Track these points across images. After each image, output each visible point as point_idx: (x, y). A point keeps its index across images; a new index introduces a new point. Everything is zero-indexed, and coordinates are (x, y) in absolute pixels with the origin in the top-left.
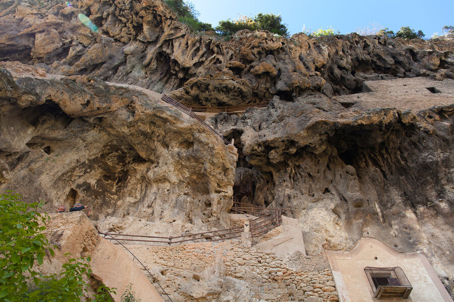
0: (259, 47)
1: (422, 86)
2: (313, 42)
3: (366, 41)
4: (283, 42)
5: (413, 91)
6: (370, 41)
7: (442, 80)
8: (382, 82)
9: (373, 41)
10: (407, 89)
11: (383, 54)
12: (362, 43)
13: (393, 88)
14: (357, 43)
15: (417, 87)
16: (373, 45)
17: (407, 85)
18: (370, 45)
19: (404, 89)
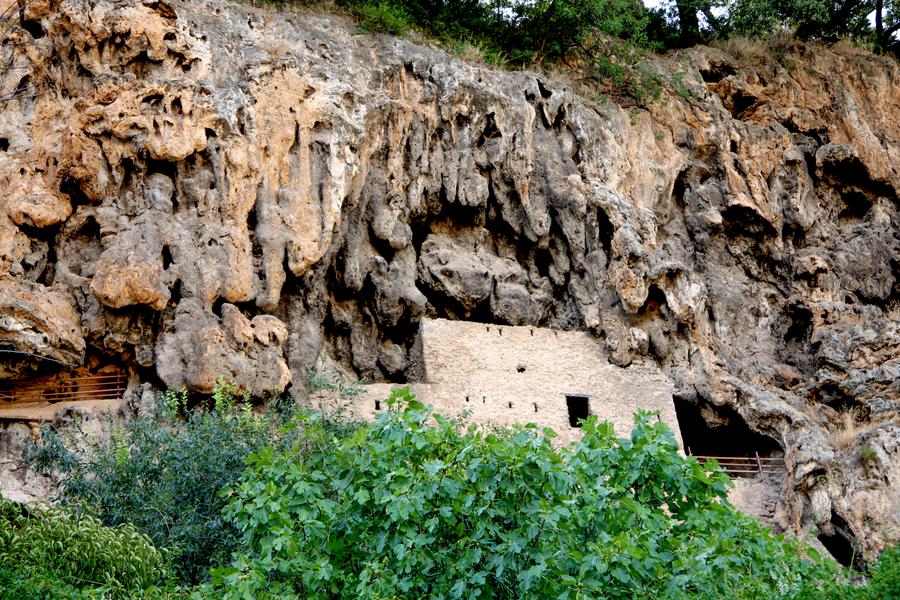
0: (128, 140)
1: (563, 382)
2: (313, 121)
3: (493, 114)
4: (213, 128)
5: (528, 405)
6: (508, 116)
7: (625, 367)
8: (471, 337)
9: (517, 114)
10: (518, 389)
11: (527, 188)
12: (477, 124)
13: (485, 375)
14: (462, 120)
15: (547, 388)
16: (511, 135)
17: (526, 371)
18: (503, 134)
19: (508, 391)
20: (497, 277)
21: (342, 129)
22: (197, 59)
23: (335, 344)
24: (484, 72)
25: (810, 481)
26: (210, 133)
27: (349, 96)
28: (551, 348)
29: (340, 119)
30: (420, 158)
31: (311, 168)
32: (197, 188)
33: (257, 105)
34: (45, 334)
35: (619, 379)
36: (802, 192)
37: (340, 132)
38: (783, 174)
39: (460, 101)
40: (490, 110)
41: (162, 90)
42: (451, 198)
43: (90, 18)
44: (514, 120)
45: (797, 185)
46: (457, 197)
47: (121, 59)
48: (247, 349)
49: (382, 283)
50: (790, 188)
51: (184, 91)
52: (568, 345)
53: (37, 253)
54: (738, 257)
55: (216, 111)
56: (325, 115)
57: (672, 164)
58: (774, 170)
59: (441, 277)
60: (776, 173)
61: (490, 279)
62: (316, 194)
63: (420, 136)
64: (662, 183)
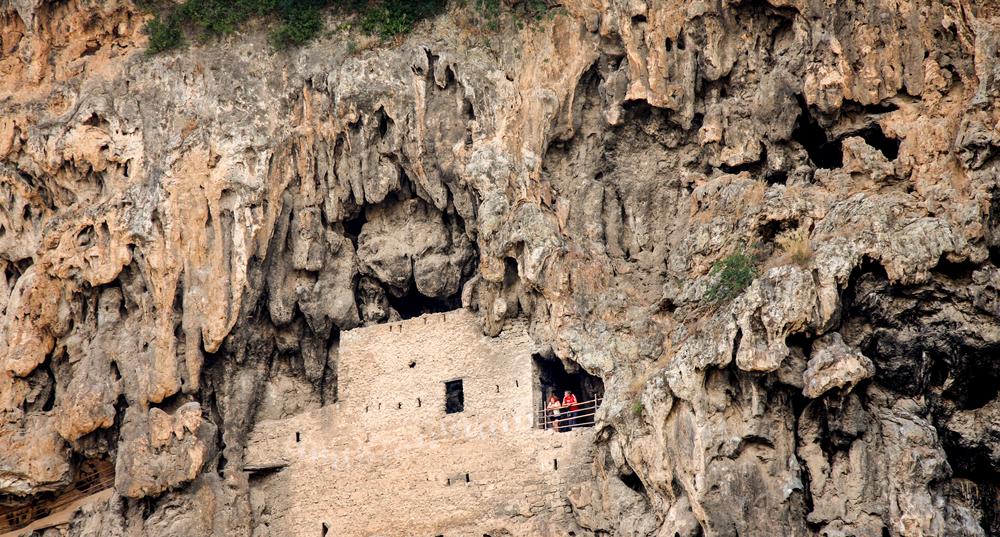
1: (443, 369)
2: (219, 191)
3: (382, 107)
4: (132, 242)
5: (412, 402)
6: (397, 102)
7: (497, 336)
8: (376, 341)
9: (406, 96)
10: (407, 388)
11: (421, 170)
12: (369, 124)
13: (383, 379)
14: (356, 126)
15: (430, 379)
16: (403, 119)
17: (417, 365)
18: (396, 121)
19: (398, 393)
20: (414, 257)
21: (243, 190)
22: (129, 160)
23: (290, 365)
24: (375, 62)
25: (605, 435)
26: (132, 247)
27: (250, 149)
28: (438, 334)
29: (239, 183)
30: (327, 174)
31: (223, 237)
32: (135, 295)
33: (171, 197)
34: (28, 481)
35: (489, 351)
36: (714, 41)
37: (241, 195)
38: (691, 31)
39: (346, 113)
40: (377, 107)
41: (90, 222)
42: (359, 201)
43: (45, 152)
44: (404, 102)
45: (706, 36)
46: (365, 199)
47: (81, 173)
48: (166, 449)
49: (307, 309)
50: (701, 41)
51: (108, 214)
52: (452, 326)
53: (37, 387)
54: (653, 136)
55: (130, 229)
56: (226, 184)
57: (571, 72)
58: (682, 29)
59: (374, 267)
60: (685, 31)
61: (409, 260)
62: (226, 266)
63: (322, 155)
64: (550, 110)
